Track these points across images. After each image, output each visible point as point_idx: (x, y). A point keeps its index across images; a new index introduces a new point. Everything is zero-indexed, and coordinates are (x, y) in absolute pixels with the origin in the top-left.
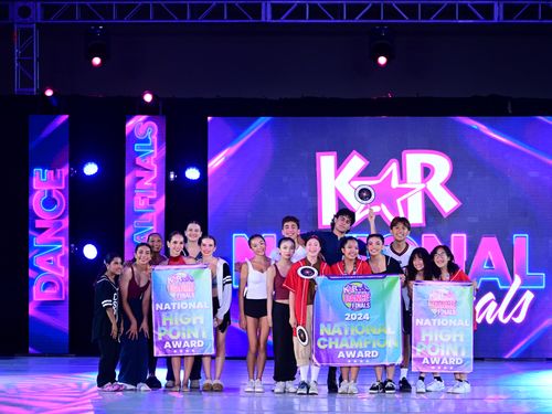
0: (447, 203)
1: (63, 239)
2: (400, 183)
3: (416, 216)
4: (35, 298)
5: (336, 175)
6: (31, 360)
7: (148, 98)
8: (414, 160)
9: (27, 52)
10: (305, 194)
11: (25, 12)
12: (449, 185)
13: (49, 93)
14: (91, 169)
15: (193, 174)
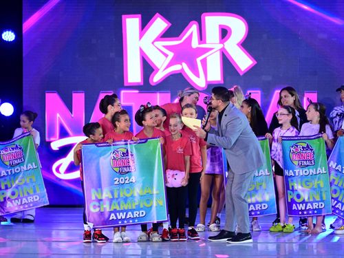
0: (243, 62)
2: (199, 44)
5: (141, 36)
8: (213, 22)
10: (112, 55)
15: (9, 36)
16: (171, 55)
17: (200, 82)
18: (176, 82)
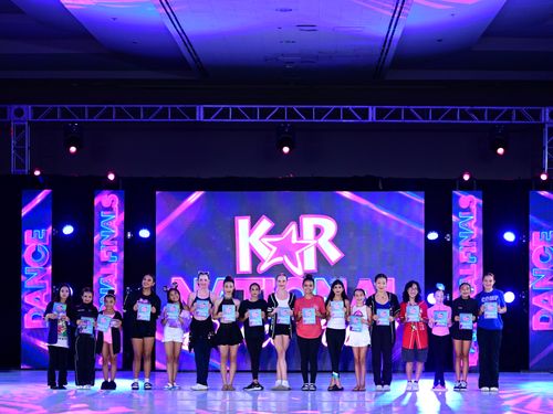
0: (334, 254)
1: (47, 282)
2: (298, 240)
3: (310, 264)
4: (26, 327)
5: (250, 233)
6: (23, 373)
7: (111, 177)
8: (309, 223)
9: (21, 142)
10: (228, 249)
11: (19, 113)
12: (334, 241)
13: (37, 173)
14: (68, 230)
15: (144, 233)
16: (275, 249)
17: (299, 271)
18: (279, 270)
